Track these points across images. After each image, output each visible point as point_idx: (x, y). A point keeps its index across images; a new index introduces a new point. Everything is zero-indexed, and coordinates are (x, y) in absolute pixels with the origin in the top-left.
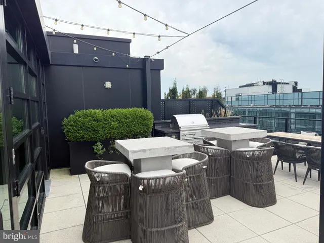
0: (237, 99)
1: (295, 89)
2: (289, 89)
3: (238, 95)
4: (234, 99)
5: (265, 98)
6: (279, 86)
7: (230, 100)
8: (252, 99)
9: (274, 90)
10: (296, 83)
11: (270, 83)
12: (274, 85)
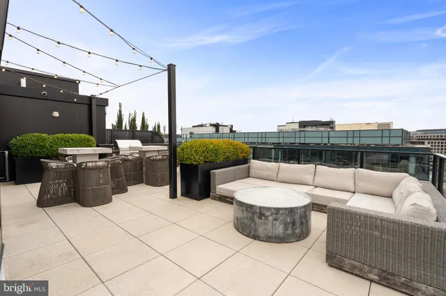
0: (191, 137)
1: (231, 130)
2: (227, 130)
3: (191, 133)
4: (188, 136)
5: (210, 136)
6: (220, 128)
7: (185, 136)
8: (201, 136)
9: (217, 131)
10: (232, 126)
11: (214, 125)
12: (217, 126)
